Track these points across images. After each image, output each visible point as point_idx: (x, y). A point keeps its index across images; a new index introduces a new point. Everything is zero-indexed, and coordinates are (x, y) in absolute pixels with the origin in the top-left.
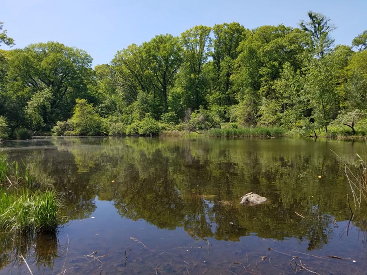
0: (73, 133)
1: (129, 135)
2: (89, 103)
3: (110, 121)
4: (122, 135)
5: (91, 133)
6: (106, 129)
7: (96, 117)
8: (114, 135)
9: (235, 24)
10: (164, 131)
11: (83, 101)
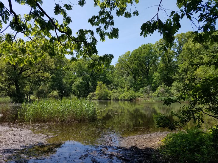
0: (96, 98)
1: (121, 100)
2: (104, 83)
3: (113, 92)
4: (117, 100)
5: (103, 99)
6: (110, 97)
7: (107, 90)
8: (113, 100)
9: (189, 32)
10: (139, 98)
11: (101, 82)
